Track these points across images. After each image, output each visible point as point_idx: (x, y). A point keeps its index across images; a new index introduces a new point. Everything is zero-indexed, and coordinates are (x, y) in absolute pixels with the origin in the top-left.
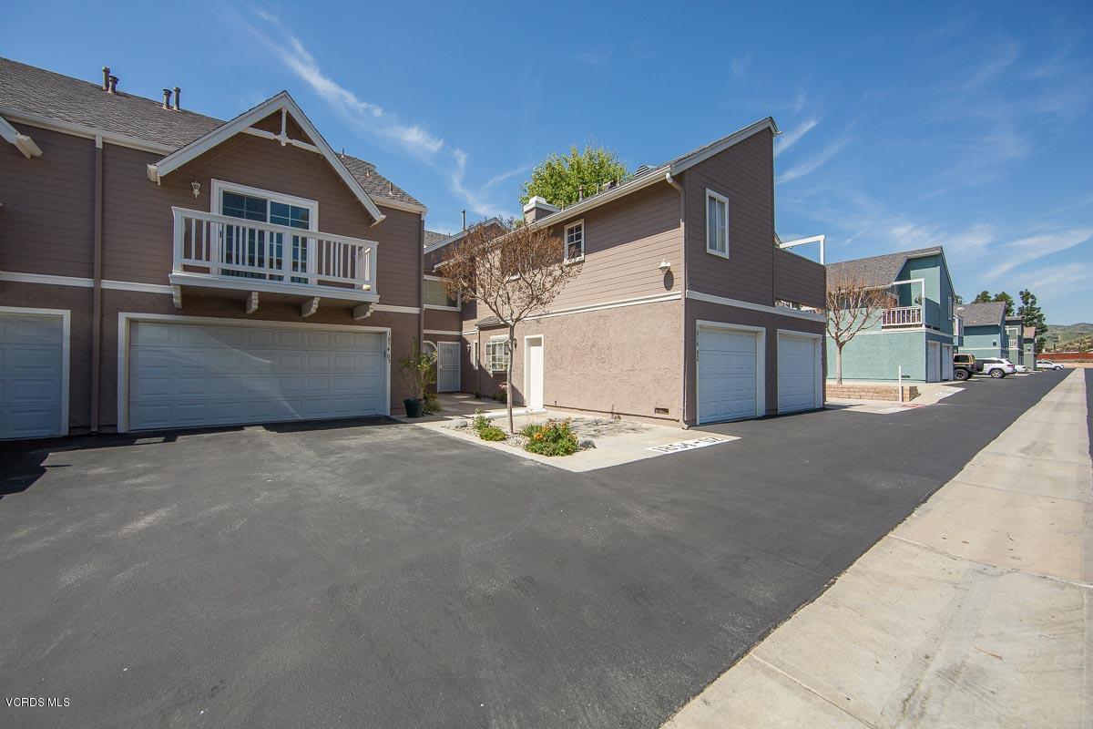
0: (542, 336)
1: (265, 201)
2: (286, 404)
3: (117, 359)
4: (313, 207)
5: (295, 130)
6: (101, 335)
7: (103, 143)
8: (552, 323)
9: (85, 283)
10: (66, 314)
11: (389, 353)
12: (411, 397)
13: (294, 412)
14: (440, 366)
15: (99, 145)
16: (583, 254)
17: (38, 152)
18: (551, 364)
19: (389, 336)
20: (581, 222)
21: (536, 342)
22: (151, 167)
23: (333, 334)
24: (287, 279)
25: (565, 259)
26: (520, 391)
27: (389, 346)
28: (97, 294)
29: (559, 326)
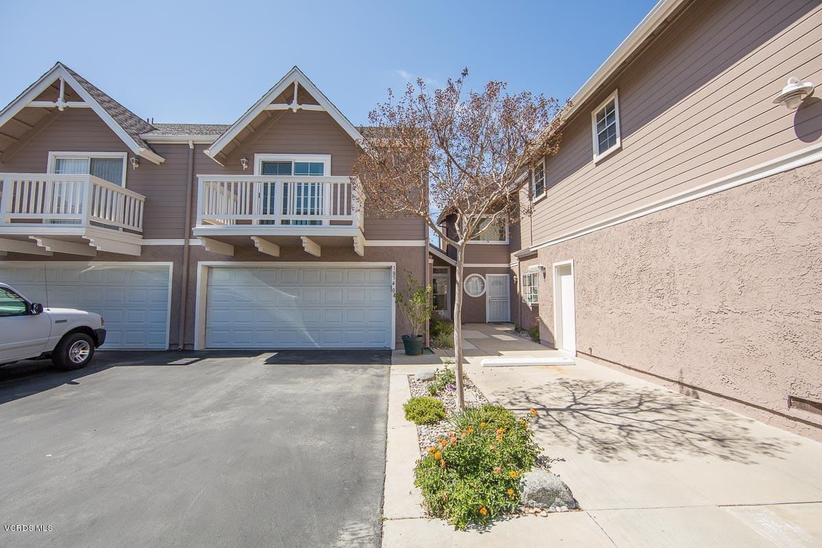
0: (571, 261)
1: (291, 163)
2: (306, 333)
3: (195, 296)
4: (326, 160)
5: (305, 97)
6: (188, 278)
7: (194, 145)
8: (582, 243)
9: (180, 242)
10: (171, 264)
11: (394, 287)
12: (409, 333)
13: (313, 341)
14: (488, 297)
15: (192, 147)
16: (618, 140)
17: (163, 160)
18: (584, 298)
19: (394, 270)
20: (614, 96)
21: (565, 270)
22: (206, 152)
23: (346, 270)
24: (278, 222)
25: (595, 156)
26: (550, 328)
27: (394, 280)
28: (186, 249)
29: (592, 246)
